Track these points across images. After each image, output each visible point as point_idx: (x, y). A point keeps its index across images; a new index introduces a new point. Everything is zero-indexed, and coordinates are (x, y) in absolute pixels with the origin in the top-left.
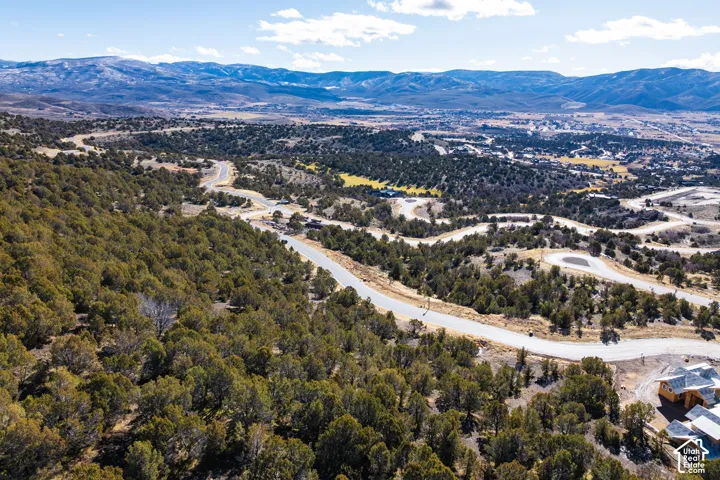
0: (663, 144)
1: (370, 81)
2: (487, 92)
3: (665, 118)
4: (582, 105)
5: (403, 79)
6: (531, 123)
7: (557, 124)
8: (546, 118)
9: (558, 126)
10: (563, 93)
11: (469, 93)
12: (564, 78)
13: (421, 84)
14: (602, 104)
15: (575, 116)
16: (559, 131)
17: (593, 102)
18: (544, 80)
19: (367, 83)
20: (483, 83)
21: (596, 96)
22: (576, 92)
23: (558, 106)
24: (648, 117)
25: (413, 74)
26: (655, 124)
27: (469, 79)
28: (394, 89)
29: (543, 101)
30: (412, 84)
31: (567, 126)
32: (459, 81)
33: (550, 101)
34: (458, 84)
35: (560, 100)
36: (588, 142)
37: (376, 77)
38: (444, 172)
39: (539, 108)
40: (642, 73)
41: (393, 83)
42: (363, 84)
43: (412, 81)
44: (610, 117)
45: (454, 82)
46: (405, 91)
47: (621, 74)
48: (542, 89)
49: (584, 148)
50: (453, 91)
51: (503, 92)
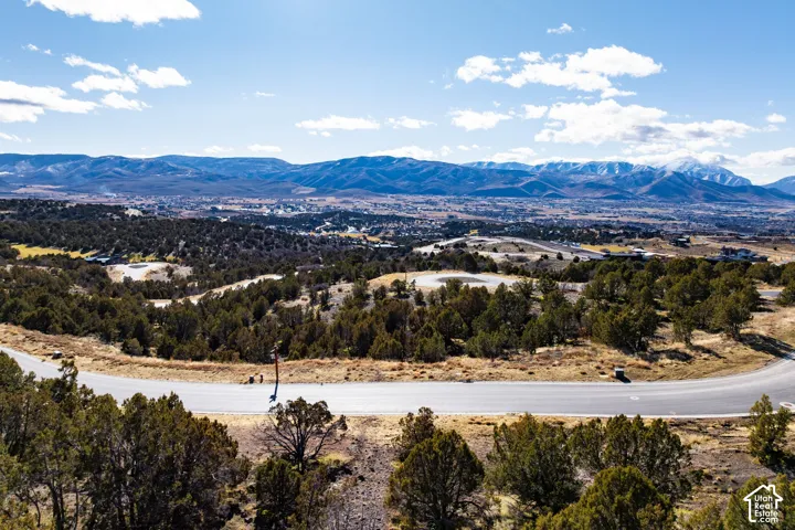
0: (399, 219)
1: (59, 165)
2: (211, 178)
3: (389, 199)
4: (313, 190)
5: (104, 164)
6: (264, 207)
7: (292, 207)
8: (280, 202)
9: (293, 209)
10: (293, 178)
11: (189, 179)
12: (290, 165)
13: (129, 168)
14: (330, 188)
15: (307, 200)
16: (296, 213)
17: (323, 187)
18: (269, 167)
19: (55, 168)
20: (203, 169)
21: (324, 181)
22: (305, 177)
23: (288, 192)
24: (375, 200)
25: (116, 158)
26: (384, 205)
27: (187, 165)
28: (93, 175)
29: (273, 186)
30: (117, 169)
31: (301, 208)
32: (175, 166)
33: (281, 185)
34: (174, 169)
35: (290, 186)
36: (331, 219)
37: (67, 160)
38: (181, 238)
39: (269, 194)
40: (362, 161)
41: (91, 168)
42: (49, 169)
43: (117, 166)
44: (341, 200)
45: (169, 166)
46: (108, 177)
47: (344, 162)
48: (268, 176)
49: (328, 224)
50: (169, 177)
51: (228, 178)
